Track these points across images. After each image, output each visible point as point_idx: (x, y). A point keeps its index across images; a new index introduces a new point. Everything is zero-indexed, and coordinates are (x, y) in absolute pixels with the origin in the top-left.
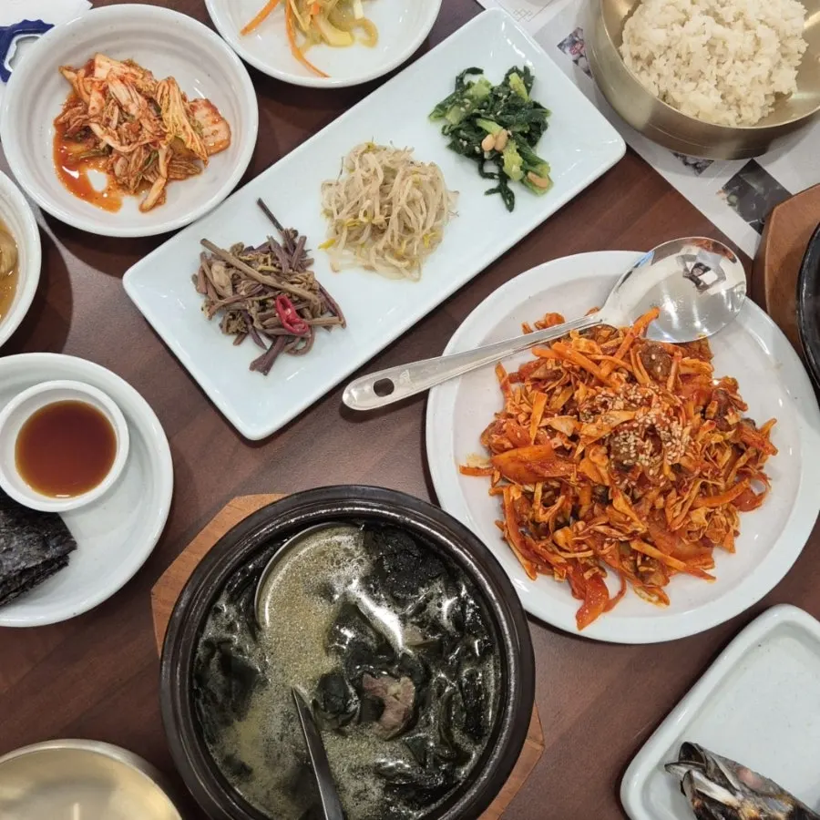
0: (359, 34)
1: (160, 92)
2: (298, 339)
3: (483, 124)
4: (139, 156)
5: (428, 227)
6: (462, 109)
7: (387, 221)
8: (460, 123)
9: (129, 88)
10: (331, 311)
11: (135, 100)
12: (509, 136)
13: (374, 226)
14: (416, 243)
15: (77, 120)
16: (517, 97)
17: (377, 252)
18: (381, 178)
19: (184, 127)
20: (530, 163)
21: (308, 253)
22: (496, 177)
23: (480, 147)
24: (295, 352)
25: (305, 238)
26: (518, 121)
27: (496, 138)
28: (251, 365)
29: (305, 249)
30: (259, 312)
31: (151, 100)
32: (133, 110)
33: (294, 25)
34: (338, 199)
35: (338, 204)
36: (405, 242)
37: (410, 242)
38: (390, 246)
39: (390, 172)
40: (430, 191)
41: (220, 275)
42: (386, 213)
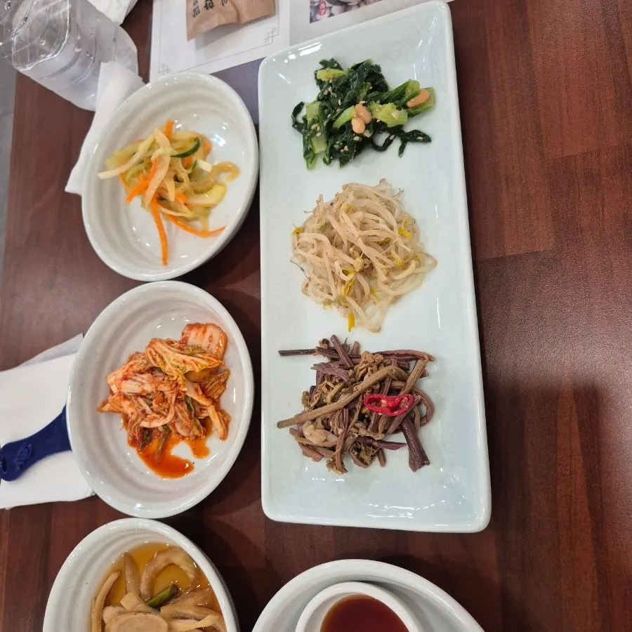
0: (224, 177)
1: (150, 358)
2: (416, 410)
3: (340, 122)
4: (181, 412)
5: (395, 224)
6: (318, 135)
7: (365, 257)
8: (327, 142)
9: (134, 378)
10: (411, 360)
11: (143, 381)
12: (364, 105)
13: (362, 272)
14: (401, 245)
15: (134, 429)
16: (336, 81)
17: (386, 283)
18: (325, 239)
19: (184, 362)
20: (400, 98)
21: (348, 343)
22: (392, 138)
23: (357, 135)
24: (425, 419)
25: (334, 337)
26: (357, 89)
27: (358, 116)
28: (411, 467)
29: (343, 342)
30: (367, 428)
31: (152, 370)
32: (149, 388)
33: (185, 222)
34: (320, 287)
35: (325, 290)
36: (393, 252)
37: (397, 249)
38: (388, 269)
39: (326, 228)
40: (365, 202)
41: (315, 436)
42: (357, 254)
